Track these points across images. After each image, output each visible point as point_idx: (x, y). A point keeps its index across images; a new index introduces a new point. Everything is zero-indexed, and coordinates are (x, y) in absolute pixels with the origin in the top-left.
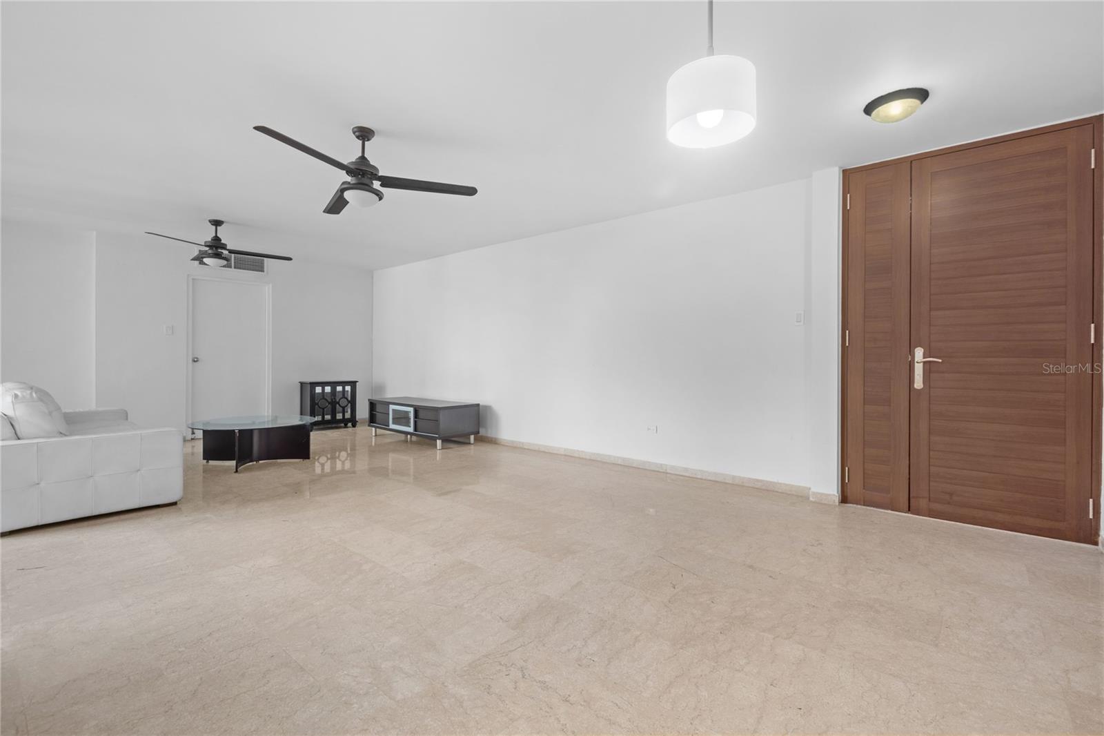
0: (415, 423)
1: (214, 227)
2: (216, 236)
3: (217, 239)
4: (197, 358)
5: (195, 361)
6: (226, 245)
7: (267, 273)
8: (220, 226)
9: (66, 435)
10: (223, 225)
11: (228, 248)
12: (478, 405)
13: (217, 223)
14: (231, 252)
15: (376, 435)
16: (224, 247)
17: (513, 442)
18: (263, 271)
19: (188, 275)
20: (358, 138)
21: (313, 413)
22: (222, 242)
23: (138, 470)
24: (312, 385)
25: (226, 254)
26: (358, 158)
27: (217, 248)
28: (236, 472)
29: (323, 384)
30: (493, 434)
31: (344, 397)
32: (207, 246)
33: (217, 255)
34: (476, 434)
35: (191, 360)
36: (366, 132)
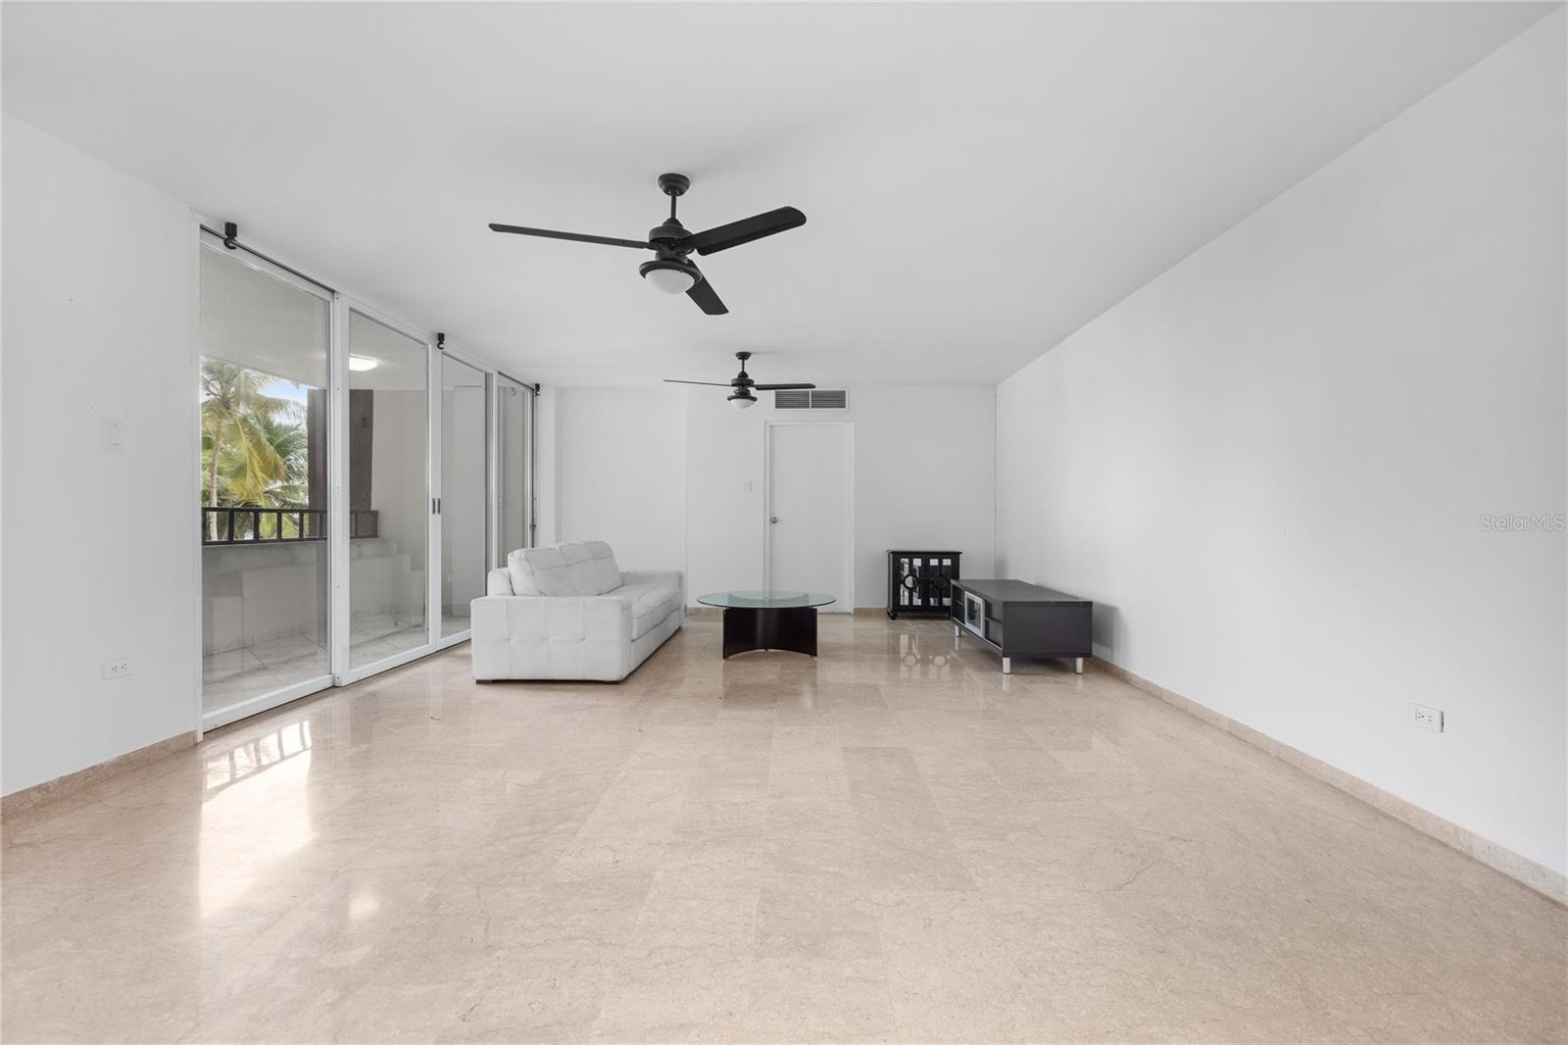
0: (987, 622)
1: (741, 361)
2: (743, 372)
3: (743, 375)
4: (775, 519)
5: (774, 521)
6: (752, 381)
7: (850, 409)
8: (747, 359)
9: (545, 595)
10: (750, 358)
11: (755, 383)
12: (1090, 604)
13: (744, 356)
14: (760, 388)
15: (960, 636)
16: (750, 383)
18: (844, 407)
19: (766, 422)
20: (666, 192)
21: (896, 595)
22: (749, 378)
23: (583, 640)
24: (896, 556)
25: (753, 391)
26: (665, 223)
27: (743, 386)
28: (724, 657)
29: (911, 555)
30: (1120, 661)
31: (941, 575)
32: (733, 385)
33: (743, 394)
34: (1087, 655)
35: (768, 520)
36: (678, 182)
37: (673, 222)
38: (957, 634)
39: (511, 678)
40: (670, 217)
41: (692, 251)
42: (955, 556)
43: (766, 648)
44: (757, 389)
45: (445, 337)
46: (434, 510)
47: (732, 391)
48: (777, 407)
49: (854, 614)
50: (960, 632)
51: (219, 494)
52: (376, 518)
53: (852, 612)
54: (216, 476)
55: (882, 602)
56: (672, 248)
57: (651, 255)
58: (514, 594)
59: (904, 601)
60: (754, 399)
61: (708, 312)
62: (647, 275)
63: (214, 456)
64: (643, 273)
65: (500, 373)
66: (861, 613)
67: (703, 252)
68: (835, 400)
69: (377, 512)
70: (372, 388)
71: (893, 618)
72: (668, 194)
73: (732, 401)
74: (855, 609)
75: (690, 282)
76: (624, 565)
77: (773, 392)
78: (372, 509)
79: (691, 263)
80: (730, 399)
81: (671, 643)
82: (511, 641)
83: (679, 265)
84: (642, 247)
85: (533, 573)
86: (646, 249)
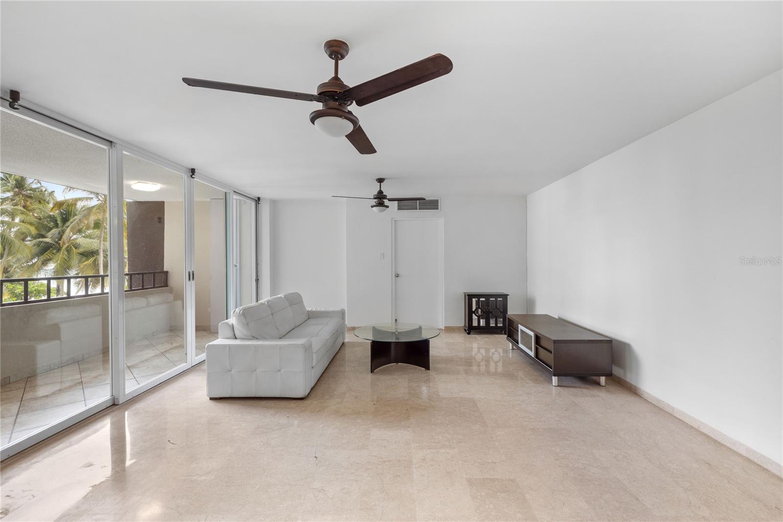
0: (536, 348)
1: (379, 184)
2: (380, 190)
3: (380, 192)
4: (398, 274)
5: (397, 276)
6: (386, 196)
7: (441, 210)
8: (382, 182)
10: (384, 182)
11: (388, 197)
13: (381, 181)
14: (390, 200)
16: (385, 197)
17: (659, 401)
18: (438, 209)
19: (392, 218)
20: (330, 56)
21: (470, 320)
22: (384, 194)
23: (279, 371)
24: (470, 297)
25: (386, 202)
26: (329, 80)
27: (380, 199)
28: (371, 372)
29: (478, 296)
30: (630, 378)
31: (496, 308)
32: (374, 198)
33: (381, 204)
34: (609, 375)
35: (394, 275)
36: (340, 47)
37: (336, 78)
38: (511, 348)
39: (232, 396)
40: (333, 75)
41: (352, 103)
42: (505, 296)
43: (397, 362)
44: (389, 201)
45: (196, 171)
46: (189, 279)
47: (374, 202)
48: (398, 209)
49: (445, 330)
50: (513, 347)
51: (103, 251)
52: (167, 276)
53: (443, 329)
54: (102, 242)
55: (461, 322)
56: (336, 100)
57: (319, 106)
58: (236, 338)
59: (475, 324)
60: (387, 207)
61: (362, 152)
62: (316, 122)
63: (101, 232)
64: (313, 120)
65: (234, 191)
66: (449, 330)
67: (360, 103)
68: (433, 205)
69: (167, 272)
70: (163, 200)
71: (469, 334)
72: (331, 58)
73: (374, 208)
74: (445, 327)
75: (349, 127)
76: (310, 306)
77: (396, 202)
78: (165, 270)
79: (350, 113)
80: (372, 207)
81: (338, 356)
82: (232, 372)
83: (340, 113)
84: (311, 100)
85: (248, 324)
86: (315, 102)
